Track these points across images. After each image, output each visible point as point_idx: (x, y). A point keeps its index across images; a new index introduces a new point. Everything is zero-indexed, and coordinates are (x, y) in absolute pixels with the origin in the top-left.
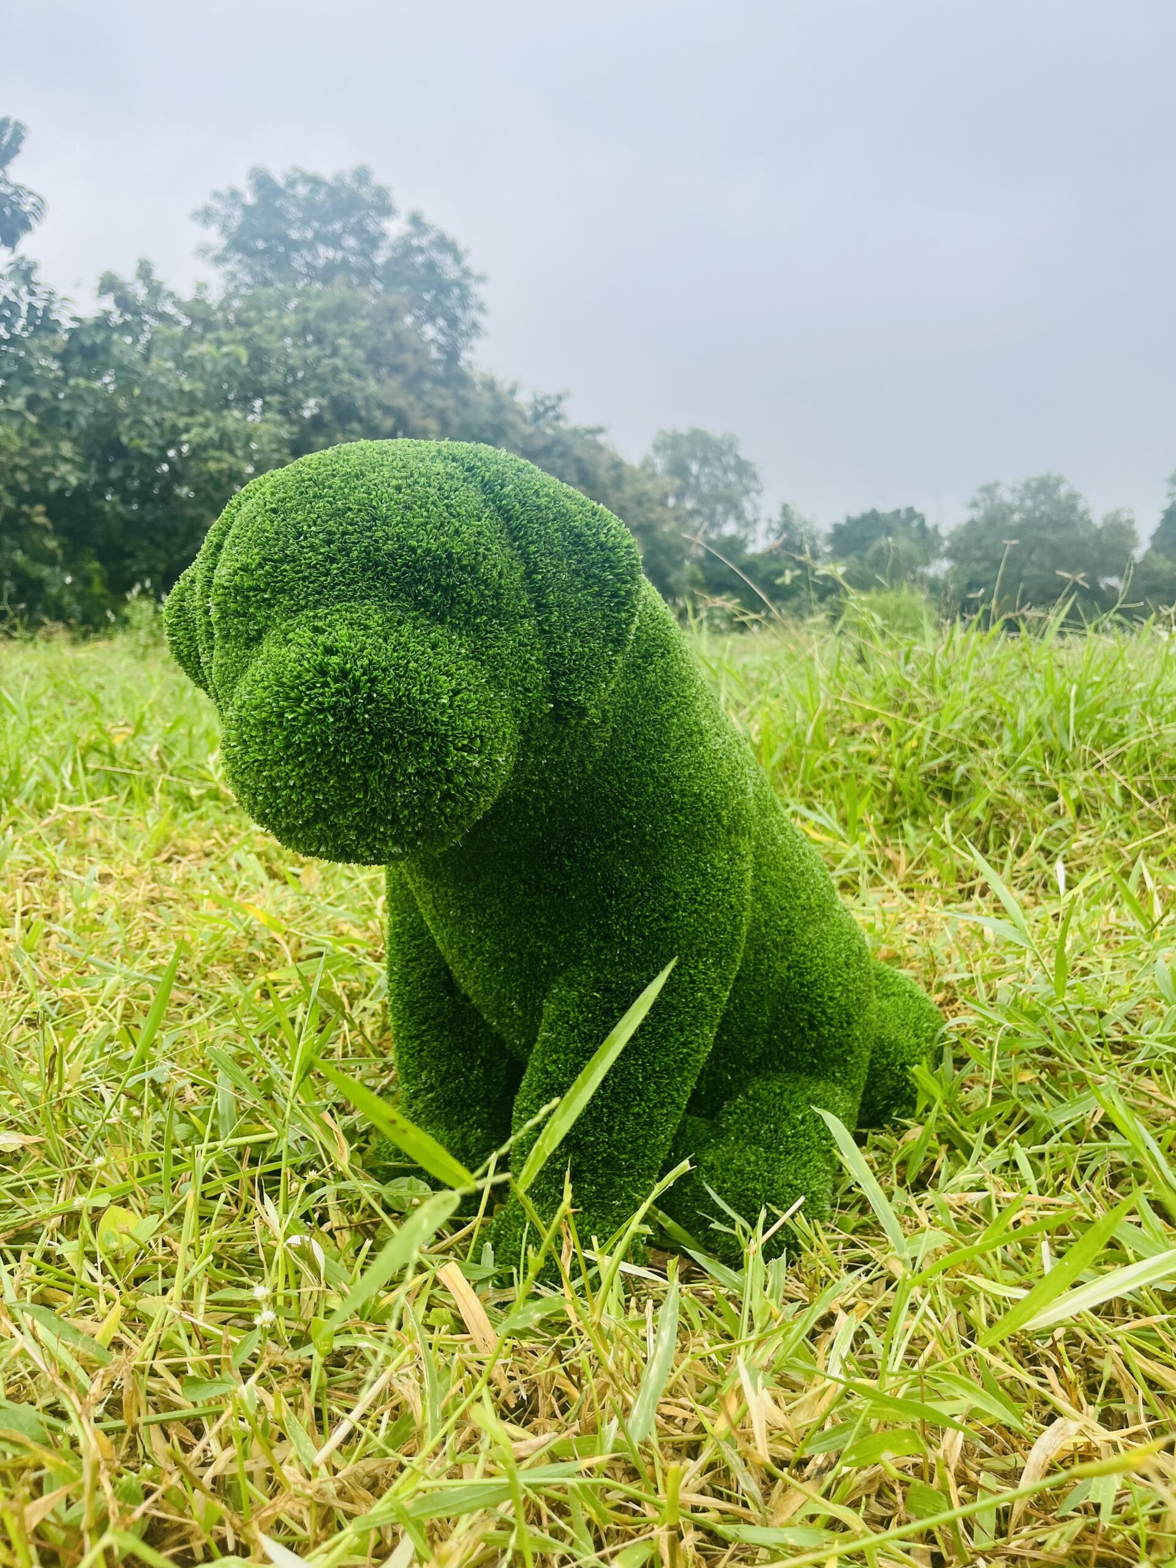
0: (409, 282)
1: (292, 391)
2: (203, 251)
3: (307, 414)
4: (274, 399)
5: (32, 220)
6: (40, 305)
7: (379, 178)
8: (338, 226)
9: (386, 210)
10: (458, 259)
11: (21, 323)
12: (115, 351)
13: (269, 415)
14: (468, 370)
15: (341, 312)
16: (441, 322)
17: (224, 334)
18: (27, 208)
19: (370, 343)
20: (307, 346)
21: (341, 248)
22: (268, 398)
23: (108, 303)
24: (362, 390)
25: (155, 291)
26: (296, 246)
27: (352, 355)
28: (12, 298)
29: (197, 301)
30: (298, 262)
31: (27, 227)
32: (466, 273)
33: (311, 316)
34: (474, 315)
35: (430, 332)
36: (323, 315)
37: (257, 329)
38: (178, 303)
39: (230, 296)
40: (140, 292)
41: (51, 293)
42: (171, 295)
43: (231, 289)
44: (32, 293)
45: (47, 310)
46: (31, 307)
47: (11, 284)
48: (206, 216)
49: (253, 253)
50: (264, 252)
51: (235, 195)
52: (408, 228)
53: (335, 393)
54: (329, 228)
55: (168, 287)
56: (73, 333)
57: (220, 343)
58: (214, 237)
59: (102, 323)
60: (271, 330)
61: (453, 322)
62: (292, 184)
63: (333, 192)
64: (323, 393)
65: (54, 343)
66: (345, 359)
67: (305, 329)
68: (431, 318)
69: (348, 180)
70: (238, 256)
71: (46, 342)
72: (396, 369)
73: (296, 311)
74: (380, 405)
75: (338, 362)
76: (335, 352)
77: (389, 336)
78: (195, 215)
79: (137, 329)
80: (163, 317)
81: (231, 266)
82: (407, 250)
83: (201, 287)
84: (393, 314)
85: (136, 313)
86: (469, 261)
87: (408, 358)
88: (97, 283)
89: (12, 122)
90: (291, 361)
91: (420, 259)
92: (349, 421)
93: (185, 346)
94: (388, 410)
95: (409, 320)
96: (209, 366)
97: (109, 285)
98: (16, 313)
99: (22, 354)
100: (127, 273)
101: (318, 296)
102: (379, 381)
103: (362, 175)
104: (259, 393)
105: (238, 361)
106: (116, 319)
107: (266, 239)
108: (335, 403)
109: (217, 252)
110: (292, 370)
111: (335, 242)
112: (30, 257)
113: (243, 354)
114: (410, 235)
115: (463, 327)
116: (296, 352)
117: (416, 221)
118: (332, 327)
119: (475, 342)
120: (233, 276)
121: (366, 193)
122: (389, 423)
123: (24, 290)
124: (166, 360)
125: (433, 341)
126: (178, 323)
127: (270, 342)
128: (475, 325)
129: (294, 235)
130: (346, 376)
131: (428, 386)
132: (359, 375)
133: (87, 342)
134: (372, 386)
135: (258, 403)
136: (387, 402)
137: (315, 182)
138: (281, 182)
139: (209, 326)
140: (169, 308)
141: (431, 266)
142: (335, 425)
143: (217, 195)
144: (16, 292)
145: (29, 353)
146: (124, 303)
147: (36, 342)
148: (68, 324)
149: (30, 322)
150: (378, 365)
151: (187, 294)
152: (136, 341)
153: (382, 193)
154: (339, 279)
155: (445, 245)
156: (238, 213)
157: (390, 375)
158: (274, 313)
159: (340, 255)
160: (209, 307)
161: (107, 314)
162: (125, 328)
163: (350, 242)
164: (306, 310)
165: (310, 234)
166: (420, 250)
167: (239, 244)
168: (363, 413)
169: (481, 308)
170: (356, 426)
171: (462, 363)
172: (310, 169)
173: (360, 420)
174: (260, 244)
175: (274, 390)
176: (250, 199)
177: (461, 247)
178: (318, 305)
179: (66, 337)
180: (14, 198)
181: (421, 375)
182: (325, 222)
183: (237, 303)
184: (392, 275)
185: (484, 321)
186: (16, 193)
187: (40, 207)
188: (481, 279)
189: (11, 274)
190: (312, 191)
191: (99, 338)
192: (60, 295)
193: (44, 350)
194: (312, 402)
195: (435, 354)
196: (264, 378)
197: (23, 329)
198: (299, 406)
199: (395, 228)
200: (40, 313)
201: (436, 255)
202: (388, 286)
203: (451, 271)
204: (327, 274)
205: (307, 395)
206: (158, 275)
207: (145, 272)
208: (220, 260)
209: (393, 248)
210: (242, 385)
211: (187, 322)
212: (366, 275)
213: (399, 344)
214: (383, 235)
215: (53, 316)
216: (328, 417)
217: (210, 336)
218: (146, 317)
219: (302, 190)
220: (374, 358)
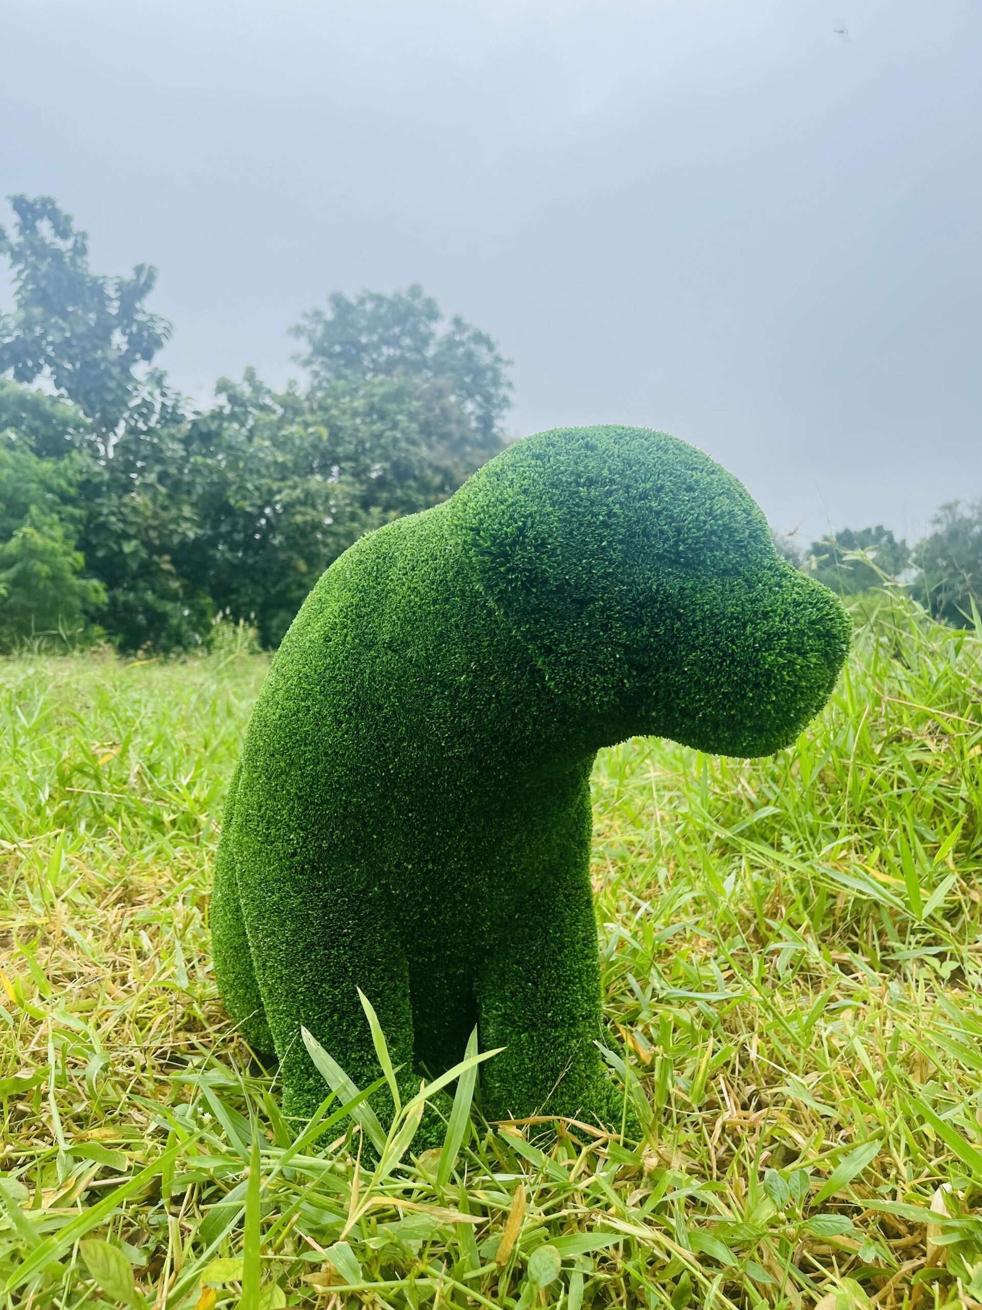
0: (453, 369)
1: (362, 458)
2: (294, 358)
3: (374, 475)
4: (348, 465)
5: (164, 340)
6: (170, 403)
7: (427, 293)
8: (397, 330)
9: (433, 315)
10: (491, 348)
11: (155, 418)
12: (226, 435)
13: (343, 478)
14: (500, 435)
15: (399, 395)
16: (478, 398)
17: (309, 418)
18: (159, 331)
19: (422, 418)
20: (373, 422)
21: (401, 347)
22: (343, 465)
23: (222, 400)
24: (416, 454)
25: (257, 389)
26: (363, 348)
27: (408, 427)
28: (149, 399)
29: (288, 394)
30: (367, 362)
31: (158, 344)
32: (498, 359)
33: (376, 399)
34: (504, 391)
35: (470, 406)
36: (385, 398)
37: (334, 412)
38: (274, 397)
39: (314, 389)
40: (246, 390)
41: (178, 394)
42: (269, 392)
43: (316, 383)
44: (164, 395)
45: (175, 407)
46: (164, 405)
47: (148, 388)
48: (298, 331)
49: (331, 356)
50: (340, 355)
51: (318, 314)
52: (452, 328)
53: (395, 458)
54: (391, 332)
55: (267, 385)
56: (195, 424)
57: (306, 425)
58: (303, 347)
59: (217, 415)
60: (344, 412)
61: (488, 398)
62: (362, 302)
63: (393, 305)
64: (386, 458)
65: (179, 431)
66: (403, 431)
67: (372, 409)
68: (471, 395)
69: (404, 295)
70: (321, 359)
71: (173, 431)
72: (444, 436)
73: (363, 397)
74: (430, 465)
75: (398, 434)
76: (395, 426)
77: (437, 411)
78: (290, 331)
79: (242, 418)
80: (263, 408)
81: (316, 367)
82: (451, 344)
83: (292, 384)
84: (440, 394)
85: (243, 405)
86: (499, 350)
87: (453, 427)
88: (214, 386)
89: (147, 267)
90: (360, 435)
91: (461, 350)
92: (407, 478)
93: (280, 428)
94: (437, 470)
95: (453, 398)
96: (298, 442)
97: (223, 387)
98: (151, 411)
99: (156, 441)
100: (237, 378)
101: (382, 384)
102: (430, 447)
103: (415, 291)
104: (336, 461)
105: (320, 438)
106: (227, 411)
107: (342, 344)
108: (395, 465)
109: (304, 357)
110: (361, 442)
111: (394, 342)
112: (162, 368)
113: (324, 433)
114: (454, 333)
115: (495, 401)
116: (363, 428)
117: (457, 322)
118: (392, 407)
119: (505, 412)
120: (316, 374)
121: (418, 304)
122: (437, 480)
123: (157, 393)
124: (264, 439)
125: (472, 413)
126: (274, 412)
127: (346, 422)
128: (505, 399)
129: (364, 340)
130: (403, 444)
131: (468, 449)
132: (413, 443)
133: (204, 429)
134: (424, 451)
135: (335, 469)
136: (436, 463)
137: (379, 299)
138: (353, 301)
139: (297, 412)
140: (268, 401)
141: (470, 356)
142: (395, 482)
143: (305, 316)
144: (151, 394)
145: (161, 439)
146: (233, 399)
147: (165, 431)
148: (191, 417)
149: (162, 417)
150: (430, 435)
151: (280, 390)
152: (242, 425)
153: (430, 303)
154: (400, 369)
155: (480, 338)
156: (320, 329)
157: (438, 442)
158: (347, 399)
159: (398, 352)
160: (297, 398)
161: (221, 408)
162: (233, 416)
163: (407, 341)
164: (372, 395)
165: (375, 338)
166: (461, 343)
167: (320, 350)
168: (417, 473)
169: (510, 385)
170: (411, 483)
171: (495, 430)
172: (375, 291)
173: (415, 478)
174: (338, 348)
175: (348, 458)
176: (329, 315)
177: (493, 340)
178: (380, 391)
179: (189, 426)
180: (150, 324)
181: (463, 440)
182: (387, 327)
183: (320, 394)
184: (439, 367)
185: (513, 396)
186: (152, 320)
187: (168, 330)
188: (510, 363)
189: (148, 380)
190: (377, 306)
191: (214, 426)
192: (185, 395)
193: (173, 437)
194: (377, 466)
195: (474, 424)
196: (340, 450)
197: (158, 422)
198: (367, 469)
199: (441, 329)
200: (170, 410)
201: (472, 346)
202: (436, 375)
203: (484, 357)
204: (388, 367)
205: (373, 461)
206: (260, 377)
207: (250, 376)
208: (307, 363)
209: (440, 344)
210: (323, 456)
211: (280, 411)
212: (418, 367)
213: (445, 416)
214: (431, 335)
215: (180, 412)
216: (389, 477)
217: (299, 419)
218: (250, 409)
219: (369, 306)
220: (426, 430)
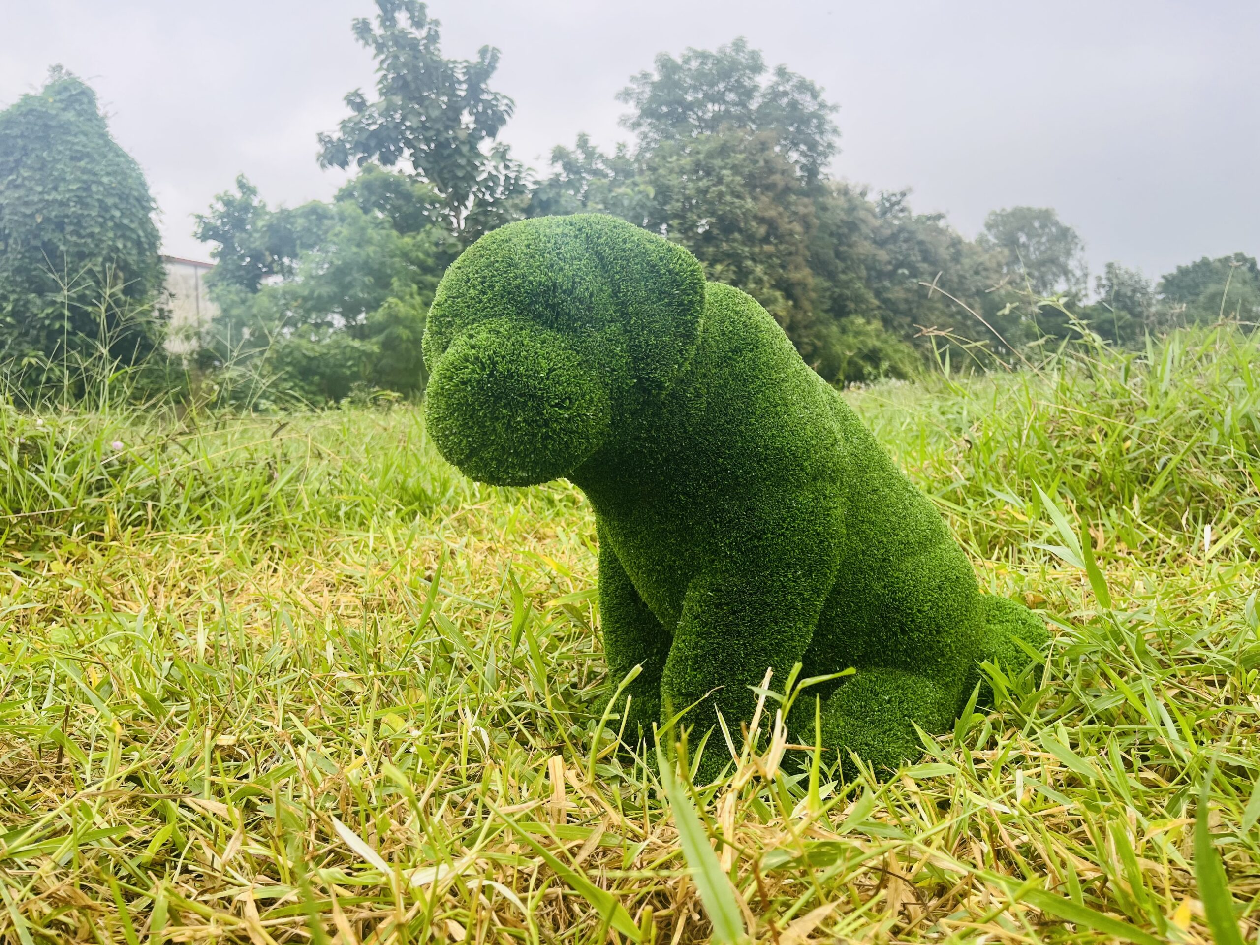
0: (777, 120)
1: (689, 214)
2: (623, 121)
3: (700, 231)
4: (675, 222)
5: (506, 117)
6: (512, 175)
7: (750, 46)
8: (721, 86)
9: (757, 68)
10: (815, 96)
11: (500, 189)
12: (562, 201)
13: (671, 235)
14: (825, 181)
15: (724, 150)
16: (803, 147)
17: (637, 178)
18: (502, 108)
19: (746, 171)
20: (700, 179)
21: (725, 102)
22: (671, 222)
23: (558, 168)
24: (741, 207)
25: (590, 154)
26: (690, 107)
27: (733, 181)
28: (494, 173)
29: (619, 157)
30: (692, 120)
31: (503, 121)
32: (822, 106)
33: (701, 156)
34: (829, 137)
35: (794, 156)
36: (710, 155)
37: (662, 171)
38: (606, 161)
39: (643, 151)
40: (580, 157)
41: (520, 166)
42: (601, 156)
43: (644, 144)
44: (507, 167)
45: (517, 179)
46: (507, 178)
47: (493, 163)
48: (626, 95)
49: (659, 117)
50: (667, 115)
51: (645, 76)
52: (775, 79)
53: (720, 213)
54: (716, 88)
55: (599, 150)
56: (535, 193)
57: (635, 184)
58: (632, 110)
59: (554, 182)
60: (671, 171)
61: (812, 146)
62: (687, 61)
63: (718, 62)
64: (713, 214)
65: (522, 201)
66: (728, 186)
67: (698, 165)
68: (795, 144)
69: (728, 50)
70: (649, 120)
71: (517, 201)
72: (768, 188)
73: (690, 154)
74: (755, 217)
75: (723, 188)
76: (720, 181)
77: (762, 163)
78: (618, 97)
79: (578, 184)
80: (596, 173)
81: (645, 128)
82: (775, 94)
83: (621, 147)
84: (764, 146)
85: (578, 172)
86: (823, 97)
87: (777, 178)
88: (551, 156)
89: (490, 49)
90: (687, 192)
91: (785, 101)
92: (732, 232)
93: (610, 191)
94: (762, 220)
95: (777, 149)
96: (626, 203)
97: (559, 155)
98: (496, 184)
99: (501, 211)
100: (571, 145)
101: (708, 139)
102: (755, 199)
103: (739, 45)
104: (664, 219)
105: (647, 196)
106: (563, 178)
107: (668, 104)
108: (721, 219)
109: (634, 120)
110: (688, 199)
111: (718, 98)
112: (505, 143)
113: (651, 191)
114: (778, 84)
115: (821, 148)
116: (690, 185)
117: (781, 72)
118: (717, 162)
119: (830, 159)
120: (645, 136)
121: (742, 58)
122: (762, 230)
123: (501, 166)
124: (597, 203)
125: (797, 162)
126: (606, 176)
127: (674, 181)
128: (830, 146)
129: (689, 98)
130: (728, 198)
131: (793, 198)
132: (739, 196)
133: (544, 197)
134: (749, 204)
135: (664, 227)
136: (760, 214)
137: (704, 56)
138: (679, 61)
139: (628, 174)
140: (600, 166)
141: (794, 105)
142: (721, 236)
143: (633, 79)
144: (496, 168)
145: (506, 210)
146: (569, 167)
147: (510, 202)
148: (531, 186)
149: (506, 188)
150: (755, 187)
151: (611, 153)
152: (577, 191)
153: (754, 55)
154: (723, 125)
155: (804, 86)
156: (648, 90)
157: (762, 193)
158: (675, 158)
159: (723, 108)
160: (628, 161)
161: (558, 175)
162: (570, 184)
163: (731, 96)
164: (698, 153)
165: (700, 96)
166: (785, 94)
167: (648, 112)
168: (742, 225)
169: (835, 131)
170: (737, 235)
171: (820, 177)
172: (699, 49)
173: (740, 231)
174: (665, 109)
175: (676, 216)
176: (656, 77)
177: (817, 87)
178: (705, 148)
179: (530, 196)
180: (494, 103)
181: (788, 189)
182: (712, 85)
183: (648, 155)
184: (763, 118)
185: (837, 141)
186: (496, 99)
187: (510, 107)
188: (834, 108)
189: (493, 156)
190: (702, 63)
191: (552, 194)
192: (526, 166)
193: (516, 207)
194: (704, 221)
195: (798, 173)
196: (667, 207)
197: (502, 193)
198: (694, 225)
199: (765, 81)
200: (513, 181)
201: (797, 96)
202: (759, 126)
203: (809, 105)
204: (713, 124)
205: (700, 217)
206: (592, 143)
207: (583, 142)
208: (636, 125)
209: (764, 96)
210: (651, 214)
211: (612, 174)
212: (742, 120)
213: (770, 169)
214: (756, 88)
215: (521, 183)
216: (715, 232)
217: (629, 181)
218: (584, 175)
219: (694, 64)
220: (752, 183)
